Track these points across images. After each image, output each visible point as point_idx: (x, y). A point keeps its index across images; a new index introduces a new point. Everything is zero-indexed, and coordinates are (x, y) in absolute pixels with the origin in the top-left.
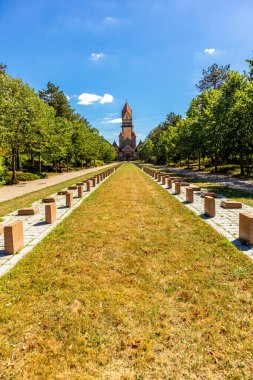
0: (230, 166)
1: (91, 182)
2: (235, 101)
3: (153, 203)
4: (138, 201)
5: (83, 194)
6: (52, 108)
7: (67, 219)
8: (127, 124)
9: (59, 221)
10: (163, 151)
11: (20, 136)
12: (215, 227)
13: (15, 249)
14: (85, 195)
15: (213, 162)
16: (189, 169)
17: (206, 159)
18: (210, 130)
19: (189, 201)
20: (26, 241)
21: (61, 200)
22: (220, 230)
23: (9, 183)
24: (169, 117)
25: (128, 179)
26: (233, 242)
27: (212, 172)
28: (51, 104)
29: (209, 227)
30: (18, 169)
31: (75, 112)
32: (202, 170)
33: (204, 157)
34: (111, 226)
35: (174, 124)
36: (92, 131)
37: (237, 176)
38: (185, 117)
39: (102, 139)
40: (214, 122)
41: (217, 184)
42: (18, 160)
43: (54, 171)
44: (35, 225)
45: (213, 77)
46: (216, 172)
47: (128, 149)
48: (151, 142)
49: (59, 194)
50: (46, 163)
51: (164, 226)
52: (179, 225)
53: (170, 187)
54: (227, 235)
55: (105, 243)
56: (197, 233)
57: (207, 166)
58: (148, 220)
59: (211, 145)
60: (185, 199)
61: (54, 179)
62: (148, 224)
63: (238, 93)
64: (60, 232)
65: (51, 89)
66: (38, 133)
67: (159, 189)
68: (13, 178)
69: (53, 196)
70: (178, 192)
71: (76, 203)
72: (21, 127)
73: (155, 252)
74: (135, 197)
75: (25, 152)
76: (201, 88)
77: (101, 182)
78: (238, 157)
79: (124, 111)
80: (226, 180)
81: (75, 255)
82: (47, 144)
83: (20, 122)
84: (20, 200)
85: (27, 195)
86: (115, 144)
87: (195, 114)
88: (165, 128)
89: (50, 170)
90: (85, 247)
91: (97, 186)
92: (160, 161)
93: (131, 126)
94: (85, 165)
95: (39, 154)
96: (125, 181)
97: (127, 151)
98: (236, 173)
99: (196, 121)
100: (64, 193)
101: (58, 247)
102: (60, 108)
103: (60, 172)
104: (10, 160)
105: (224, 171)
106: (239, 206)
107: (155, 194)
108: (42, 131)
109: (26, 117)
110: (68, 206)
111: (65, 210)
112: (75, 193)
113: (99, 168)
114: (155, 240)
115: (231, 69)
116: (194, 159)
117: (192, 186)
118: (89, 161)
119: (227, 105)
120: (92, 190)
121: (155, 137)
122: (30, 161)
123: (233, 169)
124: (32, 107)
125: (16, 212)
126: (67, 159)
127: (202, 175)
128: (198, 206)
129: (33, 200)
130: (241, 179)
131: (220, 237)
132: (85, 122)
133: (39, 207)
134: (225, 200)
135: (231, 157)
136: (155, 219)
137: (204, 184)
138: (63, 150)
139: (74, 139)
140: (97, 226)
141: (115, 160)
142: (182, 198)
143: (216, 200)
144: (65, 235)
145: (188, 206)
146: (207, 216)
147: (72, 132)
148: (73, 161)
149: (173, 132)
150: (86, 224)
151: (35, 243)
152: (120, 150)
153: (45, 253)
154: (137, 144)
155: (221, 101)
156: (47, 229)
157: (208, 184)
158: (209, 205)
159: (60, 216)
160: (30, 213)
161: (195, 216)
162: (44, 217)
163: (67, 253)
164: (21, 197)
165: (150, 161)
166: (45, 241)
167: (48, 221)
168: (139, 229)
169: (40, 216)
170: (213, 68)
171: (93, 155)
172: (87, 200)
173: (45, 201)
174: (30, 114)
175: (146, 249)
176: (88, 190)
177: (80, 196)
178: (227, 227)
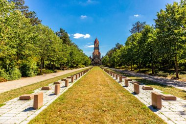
0: (147, 69)
1: (78, 75)
2: (148, 38)
3: (108, 86)
4: (101, 85)
5: (74, 81)
6: (61, 40)
7: (65, 92)
8: (96, 48)
9: (61, 94)
10: (114, 61)
11: (45, 52)
12: (140, 99)
13: (39, 107)
14: (75, 81)
15: (138, 67)
16: (126, 70)
17: (135, 65)
18: (136, 52)
19: (126, 86)
20: (44, 103)
21: (63, 83)
22: (142, 101)
23: (38, 74)
24: (117, 45)
25: (96, 74)
26: (149, 107)
27: (138, 72)
28: (61, 38)
29: (137, 99)
30: (43, 68)
31: (72, 42)
32: (133, 71)
33: (134, 65)
34: (87, 97)
35: (119, 48)
36: (79, 51)
37: (150, 74)
38: (124, 45)
39: (84, 55)
40: (138, 48)
41: (140, 78)
42: (43, 64)
43: (60, 69)
44: (49, 95)
45: (137, 27)
46: (140, 72)
47: (97, 60)
48: (108, 57)
49: (62, 80)
50: (57, 65)
51: (114, 98)
52: (121, 97)
53: (117, 79)
54: (146, 104)
55: (84, 105)
56: (130, 102)
57: (135, 69)
58: (105, 94)
59: (137, 58)
60: (124, 85)
61: (60, 73)
62: (106, 96)
63: (150, 35)
64: (61, 99)
65: (62, 31)
66: (54, 51)
67: (111, 79)
68: (41, 72)
69: (59, 81)
70: (121, 81)
71: (70, 85)
72: (46, 48)
73: (109, 111)
74: (99, 83)
75: (47, 60)
76: (132, 32)
77: (83, 75)
78: (150, 65)
79: (95, 42)
80: (145, 76)
81: (68, 111)
82: (58, 56)
83: (46, 46)
84: (43, 83)
85: (46, 80)
86: (90, 57)
87: (129, 44)
88: (115, 50)
89: (58, 69)
90: (73, 107)
91: (81, 77)
92: (112, 66)
93: (98, 49)
94: (75, 67)
95: (53, 61)
96: (94, 75)
97: (96, 61)
98: (149, 73)
99: (130, 47)
100: (64, 80)
101: (60, 107)
102: (65, 40)
103: (63, 70)
104: (40, 64)
105: (144, 72)
106: (151, 89)
107: (109, 82)
108: (56, 50)
109: (49, 44)
110: (66, 86)
111: (64, 88)
112: (70, 80)
113: (82, 68)
114: (108, 105)
115: (146, 24)
116: (129, 65)
117: (128, 78)
118: (77, 65)
119: (145, 40)
120: (78, 79)
121: (110, 54)
122: (49, 64)
123: (148, 71)
124: (52, 39)
125: (40, 89)
126: (67, 64)
127: (133, 73)
128: (131, 88)
129: (49, 83)
130: (152, 76)
131: (142, 104)
132: (77, 46)
133: (52, 87)
134: (144, 86)
135: (147, 65)
136: (109, 94)
137: (134, 78)
138: (65, 59)
139: (71, 54)
140: (80, 96)
141: (90, 65)
142: (123, 84)
143: (140, 86)
144: (64, 101)
145: (126, 88)
146: (135, 93)
147: (70, 51)
148: (70, 65)
149: (119, 53)
150: (75, 96)
151: (49, 104)
152: (93, 60)
153: (53, 109)
154: (101, 57)
155: (142, 38)
156: (55, 97)
157: (135, 78)
158: (136, 88)
159: (62, 91)
160: (47, 89)
161: (129, 93)
162: (54, 91)
163: (64, 110)
164: (44, 81)
165: (107, 66)
166: (54, 103)
167: (55, 94)
168: (101, 99)
169: (52, 91)
170: (138, 23)
171: (80, 62)
172: (75, 84)
173: (55, 83)
174: (51, 42)
175: (104, 109)
176: (76, 79)
177: (72, 82)
178: (146, 99)
